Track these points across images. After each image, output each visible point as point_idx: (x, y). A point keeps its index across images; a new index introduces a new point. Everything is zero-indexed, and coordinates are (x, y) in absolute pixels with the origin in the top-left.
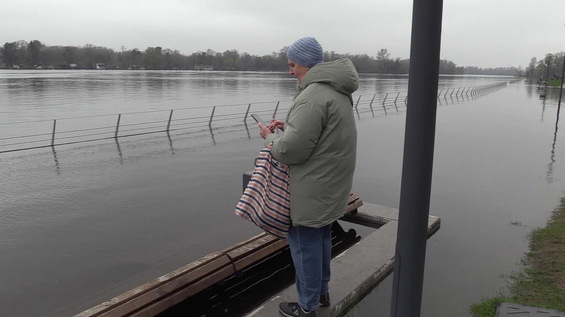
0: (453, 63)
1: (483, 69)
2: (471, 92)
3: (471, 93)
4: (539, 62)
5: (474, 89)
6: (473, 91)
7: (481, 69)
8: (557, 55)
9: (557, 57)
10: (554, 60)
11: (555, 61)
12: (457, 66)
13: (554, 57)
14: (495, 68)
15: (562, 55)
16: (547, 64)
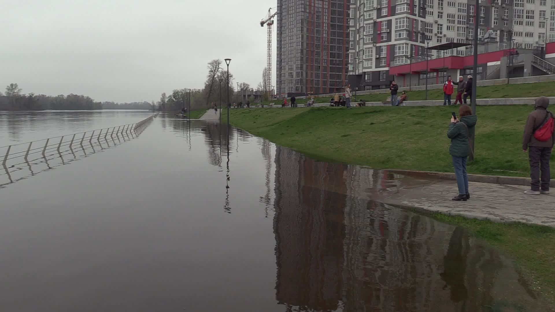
0: (90, 99)
1: (119, 103)
4: (169, 97)
7: (117, 104)
9: (182, 93)
10: (180, 95)
11: (181, 96)
12: (94, 101)
13: (180, 93)
16: (175, 99)
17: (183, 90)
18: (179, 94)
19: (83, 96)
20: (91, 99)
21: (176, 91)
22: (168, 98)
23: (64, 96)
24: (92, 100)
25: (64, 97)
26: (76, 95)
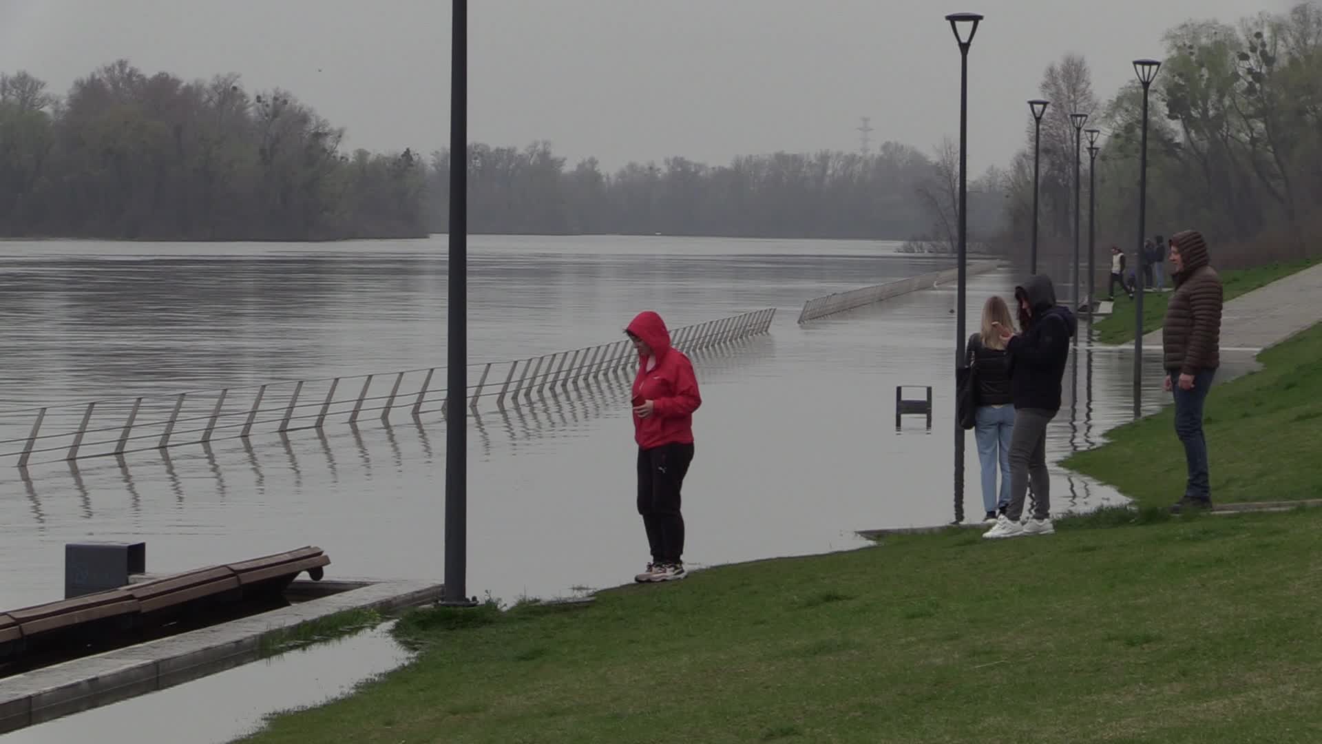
0: (304, 119)
1: (610, 168)
2: (502, 395)
3: (500, 402)
4: (1118, 105)
5: (517, 377)
6: (512, 387)
7: (588, 176)
8: (1267, 34)
9: (1268, 60)
10: (1242, 84)
11: (1250, 90)
12: (346, 149)
13: (1244, 57)
14: (728, 164)
15: (1304, 36)
16: (1189, 123)
17: (1278, 29)
18: (1236, 77)
19: (229, 94)
20: (311, 127)
21: (1204, 41)
22: (1110, 116)
23: (43, 92)
24: (318, 135)
25: (43, 101)
26: (164, 84)
